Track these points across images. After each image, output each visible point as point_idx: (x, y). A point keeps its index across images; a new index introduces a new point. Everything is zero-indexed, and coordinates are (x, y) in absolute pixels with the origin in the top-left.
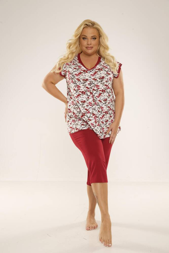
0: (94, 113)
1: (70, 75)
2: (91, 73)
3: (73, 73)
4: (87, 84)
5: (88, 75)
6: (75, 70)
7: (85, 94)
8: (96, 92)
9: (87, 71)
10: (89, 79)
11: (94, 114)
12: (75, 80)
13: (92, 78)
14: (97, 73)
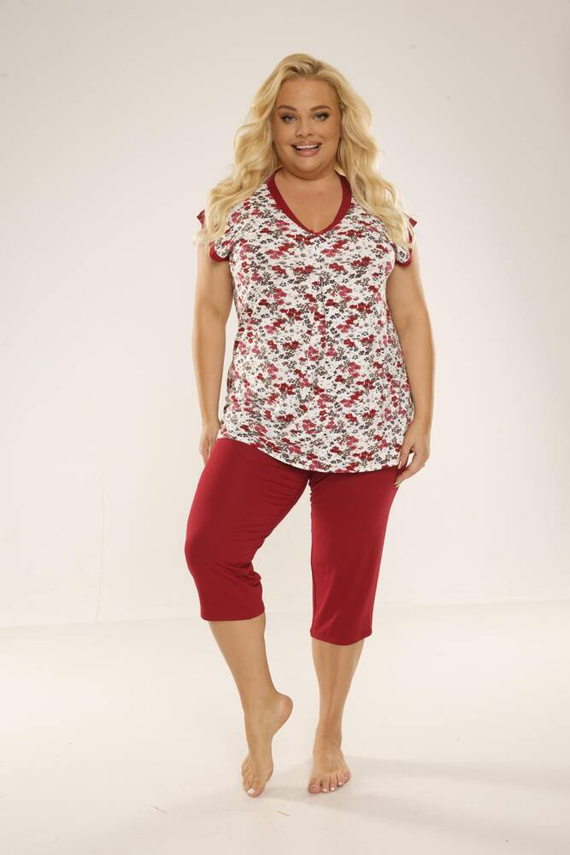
0: (319, 385)
1: (249, 255)
2: (325, 246)
3: (259, 247)
4: (310, 286)
5: (314, 251)
6: (265, 236)
7: (301, 319)
8: (337, 311)
9: (309, 238)
10: (317, 265)
11: (318, 390)
12: (267, 270)
13: (326, 262)
14: (345, 246)
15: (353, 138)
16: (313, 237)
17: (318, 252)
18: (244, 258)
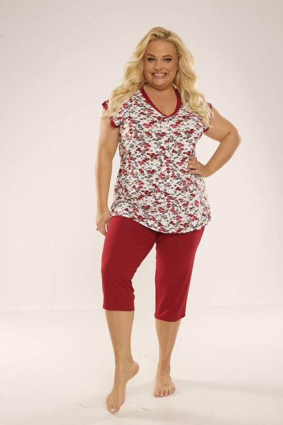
0: (167, 191)
1: (134, 125)
2: (172, 122)
3: (139, 122)
4: (163, 142)
5: (166, 125)
6: (142, 117)
7: (157, 159)
8: (176, 155)
9: (164, 118)
10: (168, 132)
11: (166, 194)
12: (142, 133)
13: (172, 130)
14: (181, 123)
15: (184, 72)
16: (166, 118)
17: (168, 125)
18: (131, 126)
